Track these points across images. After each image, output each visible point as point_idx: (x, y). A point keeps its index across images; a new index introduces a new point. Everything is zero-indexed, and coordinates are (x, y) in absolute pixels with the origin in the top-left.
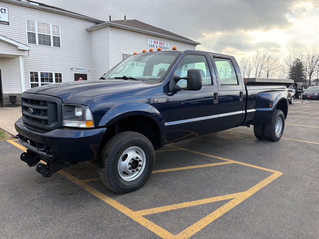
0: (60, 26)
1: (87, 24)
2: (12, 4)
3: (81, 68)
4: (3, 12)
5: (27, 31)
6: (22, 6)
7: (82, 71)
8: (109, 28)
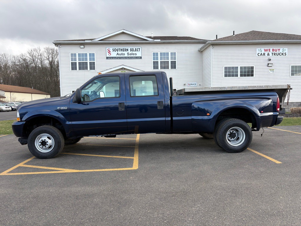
0: (176, 52)
1: (198, 46)
2: (144, 44)
3: (193, 83)
4: (138, 51)
5: (153, 61)
6: (150, 44)
7: (194, 86)
8: (211, 46)
